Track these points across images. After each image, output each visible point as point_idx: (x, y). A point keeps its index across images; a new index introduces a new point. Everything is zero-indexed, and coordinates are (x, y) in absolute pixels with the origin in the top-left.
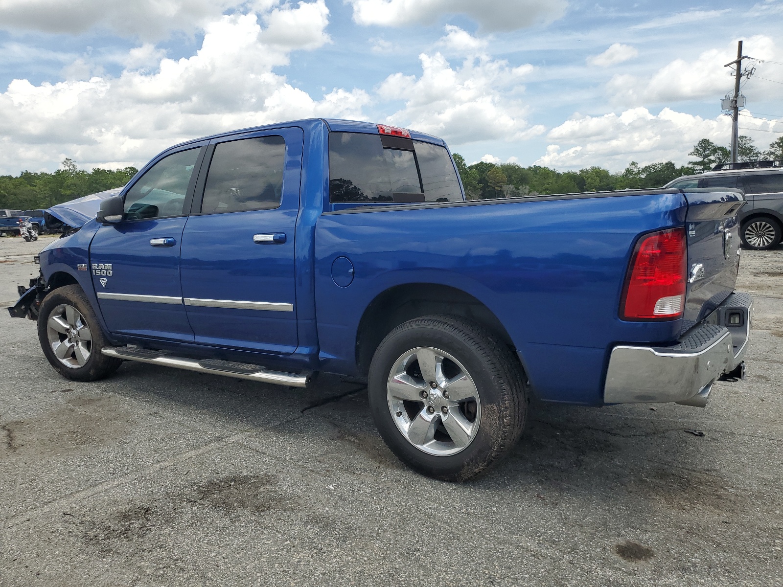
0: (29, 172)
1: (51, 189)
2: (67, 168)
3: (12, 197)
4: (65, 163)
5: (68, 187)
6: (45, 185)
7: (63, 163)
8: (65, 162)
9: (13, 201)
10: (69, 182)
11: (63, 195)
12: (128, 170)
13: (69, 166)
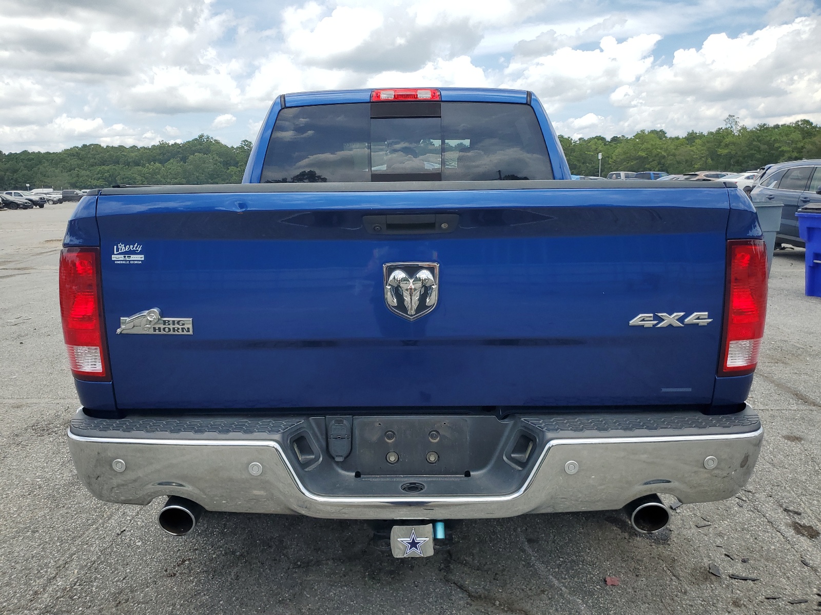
0: (695, 132)
1: (709, 148)
2: (729, 125)
3: (671, 157)
4: (727, 121)
5: (727, 146)
6: (704, 144)
7: (725, 121)
8: (728, 119)
9: (671, 162)
10: (727, 140)
11: (719, 155)
12: (800, 123)
13: (730, 124)
